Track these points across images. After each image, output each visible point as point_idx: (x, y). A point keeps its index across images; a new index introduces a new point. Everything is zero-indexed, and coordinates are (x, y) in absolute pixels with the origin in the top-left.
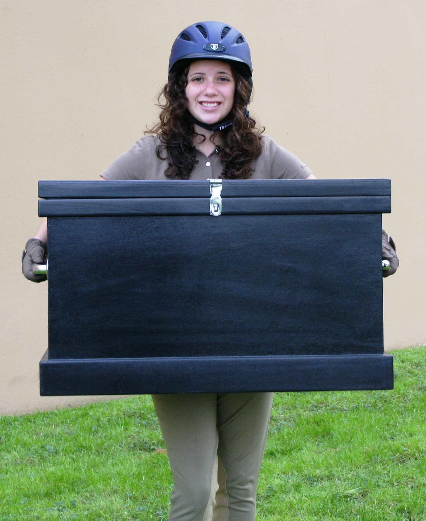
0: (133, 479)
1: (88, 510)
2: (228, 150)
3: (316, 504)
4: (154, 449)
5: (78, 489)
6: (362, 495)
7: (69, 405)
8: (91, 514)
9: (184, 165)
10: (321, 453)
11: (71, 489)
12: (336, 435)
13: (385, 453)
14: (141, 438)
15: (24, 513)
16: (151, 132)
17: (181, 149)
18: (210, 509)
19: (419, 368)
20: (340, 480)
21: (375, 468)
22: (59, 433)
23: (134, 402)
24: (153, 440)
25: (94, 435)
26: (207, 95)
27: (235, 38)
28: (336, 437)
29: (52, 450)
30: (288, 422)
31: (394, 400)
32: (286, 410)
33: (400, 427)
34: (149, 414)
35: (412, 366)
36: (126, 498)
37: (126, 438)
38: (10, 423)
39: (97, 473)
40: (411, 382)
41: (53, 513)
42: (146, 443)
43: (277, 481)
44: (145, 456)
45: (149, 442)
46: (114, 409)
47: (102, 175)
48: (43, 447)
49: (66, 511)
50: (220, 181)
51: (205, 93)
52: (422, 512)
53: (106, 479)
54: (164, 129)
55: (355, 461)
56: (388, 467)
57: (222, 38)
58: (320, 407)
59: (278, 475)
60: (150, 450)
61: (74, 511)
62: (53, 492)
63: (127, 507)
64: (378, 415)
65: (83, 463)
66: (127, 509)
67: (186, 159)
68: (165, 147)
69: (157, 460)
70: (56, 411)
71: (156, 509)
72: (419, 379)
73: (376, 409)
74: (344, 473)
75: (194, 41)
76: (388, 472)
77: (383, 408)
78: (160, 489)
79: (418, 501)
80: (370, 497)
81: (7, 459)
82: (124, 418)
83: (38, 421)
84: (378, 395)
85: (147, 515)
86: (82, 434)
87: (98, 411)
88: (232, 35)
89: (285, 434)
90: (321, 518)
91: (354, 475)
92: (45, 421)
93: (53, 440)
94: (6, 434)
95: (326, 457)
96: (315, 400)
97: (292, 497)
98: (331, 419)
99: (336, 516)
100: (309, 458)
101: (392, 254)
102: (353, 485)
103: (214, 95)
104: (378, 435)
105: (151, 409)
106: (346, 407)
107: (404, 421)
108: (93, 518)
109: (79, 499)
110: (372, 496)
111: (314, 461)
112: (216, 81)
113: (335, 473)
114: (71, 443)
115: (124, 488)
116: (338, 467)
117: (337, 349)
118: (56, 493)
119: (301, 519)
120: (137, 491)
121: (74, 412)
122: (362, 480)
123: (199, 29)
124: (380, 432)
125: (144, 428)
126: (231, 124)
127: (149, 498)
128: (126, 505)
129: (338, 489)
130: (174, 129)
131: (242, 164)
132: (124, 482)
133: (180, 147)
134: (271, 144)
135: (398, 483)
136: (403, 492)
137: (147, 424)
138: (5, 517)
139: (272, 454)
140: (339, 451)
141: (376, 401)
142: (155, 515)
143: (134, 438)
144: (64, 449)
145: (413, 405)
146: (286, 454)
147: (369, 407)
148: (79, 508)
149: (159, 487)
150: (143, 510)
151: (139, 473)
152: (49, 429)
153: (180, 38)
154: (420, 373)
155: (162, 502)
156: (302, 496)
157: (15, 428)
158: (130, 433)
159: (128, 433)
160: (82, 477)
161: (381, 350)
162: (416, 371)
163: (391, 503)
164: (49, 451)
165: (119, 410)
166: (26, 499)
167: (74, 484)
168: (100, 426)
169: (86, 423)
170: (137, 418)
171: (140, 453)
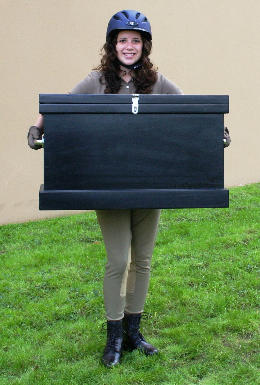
0: (82, 257)
1: (58, 274)
2: (138, 80)
3: (181, 271)
4: (93, 242)
5: (52, 263)
6: (206, 266)
7: (47, 218)
8: (59, 276)
9: (115, 87)
10: (183, 243)
11: (48, 263)
12: (192, 234)
13: (218, 243)
14: (86, 236)
15: (23, 276)
16: (96, 69)
17: (113, 79)
18: (127, 273)
19: (236, 198)
20: (194, 258)
21: (212, 251)
22: (41, 233)
23: (82, 217)
24: (93, 237)
25: (60, 234)
26: (128, 50)
27: (143, 19)
28: (191, 235)
29: (38, 242)
30: (166, 227)
31: (223, 216)
32: (164, 221)
33: (226, 230)
34: (90, 223)
35: (232, 197)
36: (78, 267)
37: (78, 236)
38: (15, 227)
39: (62, 254)
40: (232, 206)
41: (39, 275)
42: (89, 238)
43: (160, 259)
44: (88, 245)
45: (90, 238)
46: (72, 220)
47: (70, 92)
48: (33, 240)
49: (46, 274)
50: (138, 95)
51: (126, 48)
52: (238, 274)
53: (67, 257)
54: (103, 68)
55: (202, 248)
56: (219, 251)
57: (136, 19)
58: (183, 219)
59: (161, 255)
60: (91, 242)
61: (51, 274)
62: (39, 264)
63: (79, 272)
64: (214, 223)
65: (55, 249)
66: (79, 273)
67: (116, 84)
68: (104, 77)
69: (95, 247)
70: (40, 221)
71: (95, 273)
72: (236, 204)
73: (213, 220)
74: (196, 254)
75: (121, 20)
76: (219, 253)
77: (217, 220)
78: (97, 263)
79: (236, 269)
80: (210, 267)
81: (13, 247)
82: (77, 225)
83: (30, 226)
84: (214, 213)
85: (90, 276)
86: (54, 233)
87: (62, 221)
88: (141, 17)
89: (164, 233)
90: (183, 278)
91: (201, 255)
92: (34, 227)
93: (38, 237)
94: (12, 234)
95: (186, 246)
96: (180, 215)
97: (168, 267)
98: (189, 226)
99: (191, 277)
100: (177, 246)
101: (227, 136)
102: (201, 260)
103: (131, 50)
104: (214, 234)
105: (91, 220)
106: (197, 219)
107: (228, 226)
108: (61, 278)
109: (53, 268)
110: (211, 266)
111: (180, 248)
112: (133, 42)
113: (191, 254)
114: (48, 238)
115: (77, 262)
116: (193, 251)
117: (199, 186)
118: (40, 265)
119: (173, 279)
120: (85, 264)
121: (49, 222)
122: (206, 257)
123: (123, 14)
124: (215, 232)
125: (88, 230)
126: (140, 65)
127: (91, 267)
128: (79, 271)
129: (193, 262)
130: (110, 68)
131: (146, 87)
132: (77, 259)
133: (112, 78)
134: (161, 77)
135: (225, 259)
136: (228, 264)
137: (89, 228)
138: (13, 278)
139: (157, 244)
140: (193, 242)
141: (213, 216)
142: (94, 277)
143: (82, 236)
144: (44, 241)
145: (233, 218)
146: (165, 244)
147: (209, 219)
148: (53, 273)
149: (96, 262)
150: (88, 274)
151: (86, 254)
152: (36, 231)
153: (113, 18)
154: (237, 201)
155: (98, 270)
156: (174, 266)
157: (17, 230)
158: (80, 233)
159: (79, 233)
160: (55, 256)
161: (222, 186)
162: (234, 200)
163: (221, 269)
164: (36, 242)
165: (74, 220)
166: (24, 268)
167: (50, 260)
168: (63, 229)
169: (56, 228)
170: (84, 225)
171: (86, 244)
